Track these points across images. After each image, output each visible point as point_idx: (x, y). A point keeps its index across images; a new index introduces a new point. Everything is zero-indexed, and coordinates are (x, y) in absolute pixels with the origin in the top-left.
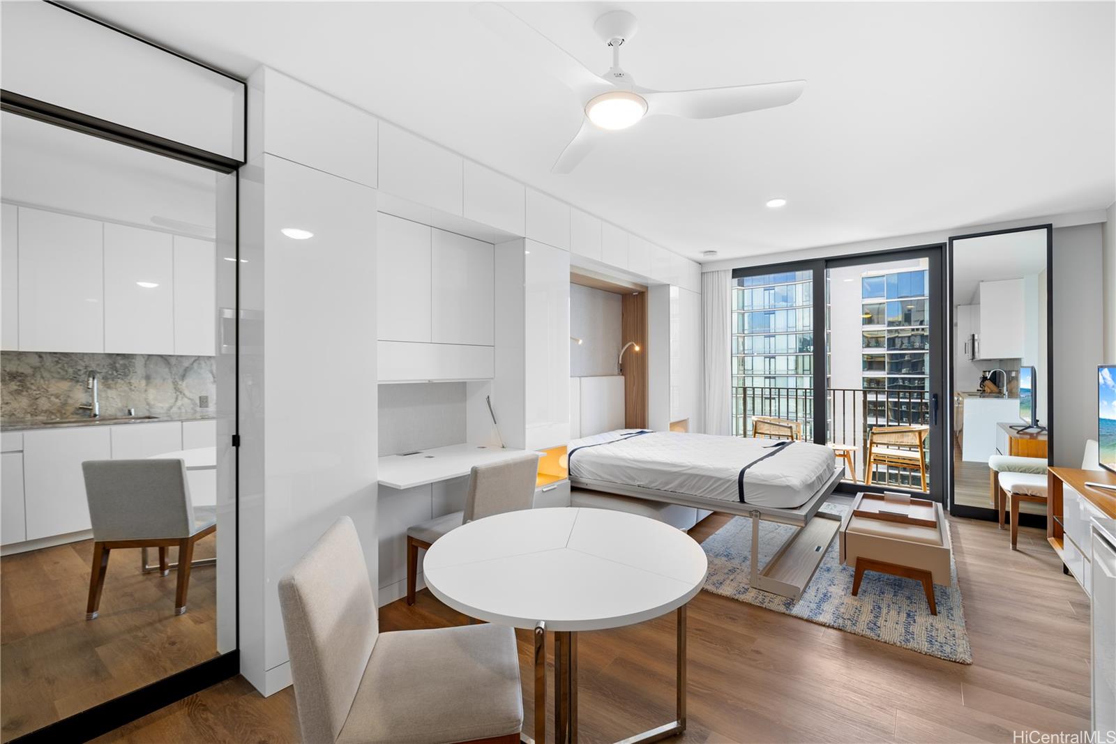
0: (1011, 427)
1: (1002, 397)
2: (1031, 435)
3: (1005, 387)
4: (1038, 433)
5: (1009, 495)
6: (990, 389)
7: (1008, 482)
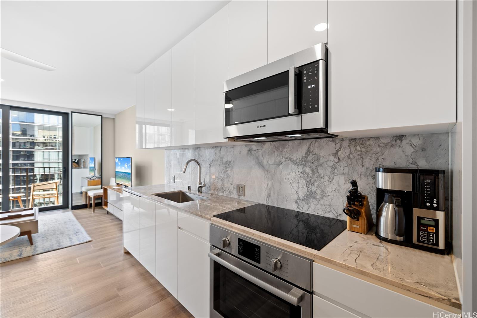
0: (87, 178)
1: (81, 168)
2: (93, 179)
3: (82, 165)
4: (95, 179)
5: (92, 197)
6: (75, 165)
7: (91, 194)
